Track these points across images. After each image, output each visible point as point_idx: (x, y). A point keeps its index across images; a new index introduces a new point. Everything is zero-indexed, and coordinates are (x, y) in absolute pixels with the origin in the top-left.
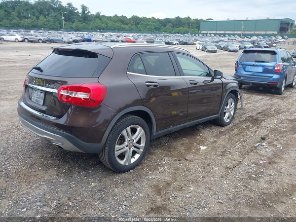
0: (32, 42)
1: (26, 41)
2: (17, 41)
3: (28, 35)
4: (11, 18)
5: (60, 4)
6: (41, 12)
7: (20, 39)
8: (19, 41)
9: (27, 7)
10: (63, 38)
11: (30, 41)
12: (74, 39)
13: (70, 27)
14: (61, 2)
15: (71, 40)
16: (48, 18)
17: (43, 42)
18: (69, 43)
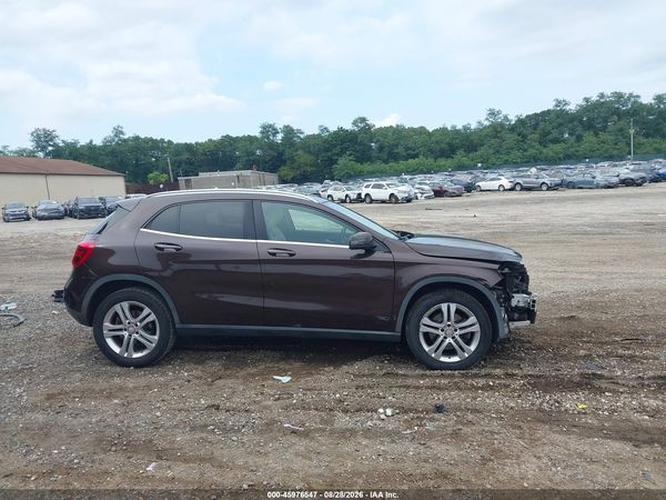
0: (529, 189)
1: (518, 188)
2: (501, 189)
3: (522, 177)
4: (525, 146)
5: (635, 102)
6: (589, 126)
7: (508, 186)
8: (505, 190)
9: (559, 121)
10: (594, 178)
11: (524, 189)
12: (623, 177)
13: (655, 149)
14: (638, 97)
15: (615, 180)
16: (603, 136)
17: (549, 189)
18: (609, 187)
